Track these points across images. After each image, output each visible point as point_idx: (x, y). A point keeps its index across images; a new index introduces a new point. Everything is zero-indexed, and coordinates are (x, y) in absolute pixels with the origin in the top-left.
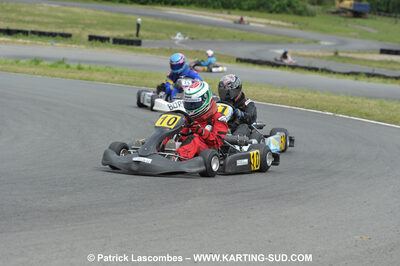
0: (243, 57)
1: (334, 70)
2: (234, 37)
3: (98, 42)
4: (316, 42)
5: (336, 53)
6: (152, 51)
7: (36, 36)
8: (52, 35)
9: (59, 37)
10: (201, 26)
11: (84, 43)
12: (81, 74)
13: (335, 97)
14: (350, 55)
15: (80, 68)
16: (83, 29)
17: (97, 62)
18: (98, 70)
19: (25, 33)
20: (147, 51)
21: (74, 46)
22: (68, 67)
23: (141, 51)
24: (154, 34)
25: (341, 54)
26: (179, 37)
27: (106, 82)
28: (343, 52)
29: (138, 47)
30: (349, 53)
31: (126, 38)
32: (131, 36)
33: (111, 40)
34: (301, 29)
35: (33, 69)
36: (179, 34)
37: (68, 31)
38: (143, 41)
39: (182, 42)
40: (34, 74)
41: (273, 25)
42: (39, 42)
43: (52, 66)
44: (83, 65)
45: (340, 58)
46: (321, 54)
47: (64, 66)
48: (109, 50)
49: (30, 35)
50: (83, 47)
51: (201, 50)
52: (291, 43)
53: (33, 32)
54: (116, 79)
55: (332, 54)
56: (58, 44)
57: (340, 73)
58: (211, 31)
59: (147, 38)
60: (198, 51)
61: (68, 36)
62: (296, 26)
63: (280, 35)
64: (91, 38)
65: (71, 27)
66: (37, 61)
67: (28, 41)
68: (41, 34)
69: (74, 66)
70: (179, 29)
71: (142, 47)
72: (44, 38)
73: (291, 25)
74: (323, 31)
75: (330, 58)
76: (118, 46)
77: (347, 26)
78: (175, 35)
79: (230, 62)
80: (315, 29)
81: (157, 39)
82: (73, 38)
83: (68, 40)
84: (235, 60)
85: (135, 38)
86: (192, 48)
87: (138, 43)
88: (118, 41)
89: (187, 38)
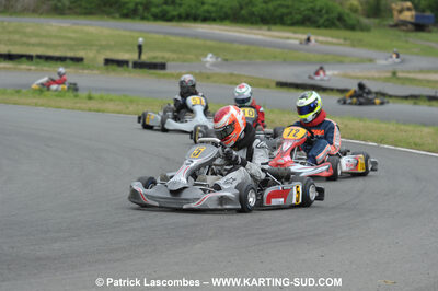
0: (283, 80)
1: (390, 93)
2: (275, 57)
3: (114, 67)
4: (371, 60)
5: (394, 74)
7: (41, 61)
8: (61, 59)
9: (70, 62)
10: (236, 46)
11: (98, 68)
12: (91, 104)
13: (384, 125)
14: (411, 76)
15: (90, 98)
16: (98, 51)
17: (108, 90)
18: (111, 100)
19: (30, 58)
20: (172, 76)
21: (86, 72)
22: (76, 96)
23: (164, 76)
24: (181, 56)
25: (400, 75)
26: (210, 58)
27: (119, 113)
28: (403, 72)
29: (162, 72)
30: (409, 72)
31: (148, 61)
32: (155, 58)
33: (131, 64)
34: (353, 46)
35: (35, 100)
36: (210, 55)
37: (80, 54)
38: (168, 65)
39: (214, 65)
40: (36, 105)
41: (322, 42)
42: (45, 68)
44: (94, 94)
45: (399, 78)
46: (376, 75)
48: (126, 75)
49: (35, 60)
50: (96, 72)
51: (236, 73)
52: (341, 62)
53: (39, 57)
54: (131, 109)
55: (389, 75)
57: (397, 97)
58: (248, 50)
59: (173, 60)
60: (232, 75)
61: (78, 60)
62: (348, 42)
63: (327, 54)
64: (108, 62)
65: (84, 49)
66: (41, 91)
67: (33, 67)
68: (48, 58)
69: (85, 94)
70: (211, 49)
71: (167, 71)
72: (52, 63)
73: (342, 41)
74: (378, 48)
75: (387, 80)
76: (138, 70)
77: (407, 42)
78: (206, 56)
79: (268, 87)
80: (370, 46)
81: (185, 61)
82: (85, 62)
83: (80, 65)
84: (274, 84)
85: (159, 61)
86: (225, 71)
87: (162, 66)
88: (139, 65)
89: (219, 60)
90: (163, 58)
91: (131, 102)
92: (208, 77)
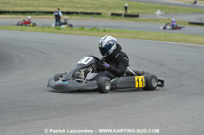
2: (188, 11)
3: (115, 17)
6: (144, 21)
7: (83, 15)
8: (91, 14)
9: (95, 15)
10: (170, 6)
12: (105, 34)
15: (104, 31)
16: (108, 10)
17: (113, 27)
18: (114, 32)
19: (77, 13)
20: (141, 20)
21: (103, 19)
22: (98, 30)
23: (138, 20)
24: (145, 11)
27: (117, 37)
29: (137, 19)
31: (131, 14)
32: (133, 13)
33: (123, 15)
35: (80, 32)
36: (159, 11)
37: (99, 11)
38: (140, 15)
39: (161, 15)
40: (80, 34)
42: (84, 18)
43: (90, 30)
44: (106, 29)
47: (96, 30)
48: (121, 20)
49: (80, 14)
50: (107, 19)
53: (82, 13)
54: (123, 35)
56: (94, 19)
58: (176, 8)
59: (142, 13)
61: (99, 14)
64: (113, 14)
66: (82, 28)
67: (79, 18)
68: (85, 13)
69: (102, 29)
70: (159, 8)
71: (139, 18)
72: (87, 16)
76: (126, 18)
78: (157, 11)
79: (185, 24)
81: (147, 14)
82: (103, 14)
83: (100, 16)
84: (187, 23)
85: (136, 14)
86: (166, 18)
87: (137, 16)
88: (127, 16)
89: (163, 13)
90: (138, 12)
91: (123, 32)
92: (158, 21)
